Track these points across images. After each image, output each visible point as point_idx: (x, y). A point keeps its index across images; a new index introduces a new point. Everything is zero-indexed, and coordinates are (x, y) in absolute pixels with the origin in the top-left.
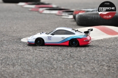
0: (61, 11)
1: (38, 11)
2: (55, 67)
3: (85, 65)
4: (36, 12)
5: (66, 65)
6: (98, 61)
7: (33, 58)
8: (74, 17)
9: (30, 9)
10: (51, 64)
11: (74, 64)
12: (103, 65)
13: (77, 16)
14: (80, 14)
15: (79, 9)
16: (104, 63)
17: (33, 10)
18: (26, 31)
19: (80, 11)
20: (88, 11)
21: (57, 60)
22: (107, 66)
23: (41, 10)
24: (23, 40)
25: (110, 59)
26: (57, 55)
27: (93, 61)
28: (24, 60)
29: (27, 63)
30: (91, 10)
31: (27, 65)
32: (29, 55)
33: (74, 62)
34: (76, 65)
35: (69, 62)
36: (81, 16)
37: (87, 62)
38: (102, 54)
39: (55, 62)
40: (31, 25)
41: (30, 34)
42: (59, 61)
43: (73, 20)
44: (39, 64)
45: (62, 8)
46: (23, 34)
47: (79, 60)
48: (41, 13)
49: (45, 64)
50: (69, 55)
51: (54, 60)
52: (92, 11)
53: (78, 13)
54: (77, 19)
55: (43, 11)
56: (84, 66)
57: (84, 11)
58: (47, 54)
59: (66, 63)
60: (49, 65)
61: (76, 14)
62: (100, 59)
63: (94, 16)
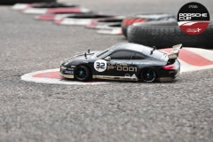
0: (95, 20)
1: (53, 20)
2: (89, 129)
3: (147, 124)
4: (50, 23)
5: (109, 124)
6: (172, 116)
7: (46, 112)
8: (125, 32)
9: (37, 17)
10: (81, 124)
11: (126, 123)
12: (183, 125)
13: (129, 29)
14: (135, 24)
15: (132, 15)
16: (184, 121)
17: (42, 19)
18: (30, 60)
19: (136, 20)
20: (150, 20)
21: (93, 116)
22: (190, 126)
23: (58, 17)
24: (24, 78)
25: (197, 113)
26: (92, 105)
27: (162, 116)
28: (27, 117)
29: (34, 123)
30: (157, 17)
31: (34, 126)
32: (38, 107)
33: (126, 120)
34: (129, 125)
35: (115, 119)
36: (137, 29)
37: (151, 118)
38: (179, 102)
39: (88, 119)
40: (40, 49)
41: (39, 65)
42: (97, 118)
43: (123, 36)
44: (57, 123)
45: (101, 13)
46: (25, 66)
47: (135, 116)
48: (58, 24)
49: (69, 125)
50: (115, 106)
51: (87, 116)
52: (159, 19)
53: (132, 23)
54: (129, 35)
55: (62, 20)
56: (146, 127)
57: (143, 20)
58: (72, 105)
59: (111, 121)
60: (77, 127)
61: (127, 26)
62: (177, 112)
63: (162, 29)
